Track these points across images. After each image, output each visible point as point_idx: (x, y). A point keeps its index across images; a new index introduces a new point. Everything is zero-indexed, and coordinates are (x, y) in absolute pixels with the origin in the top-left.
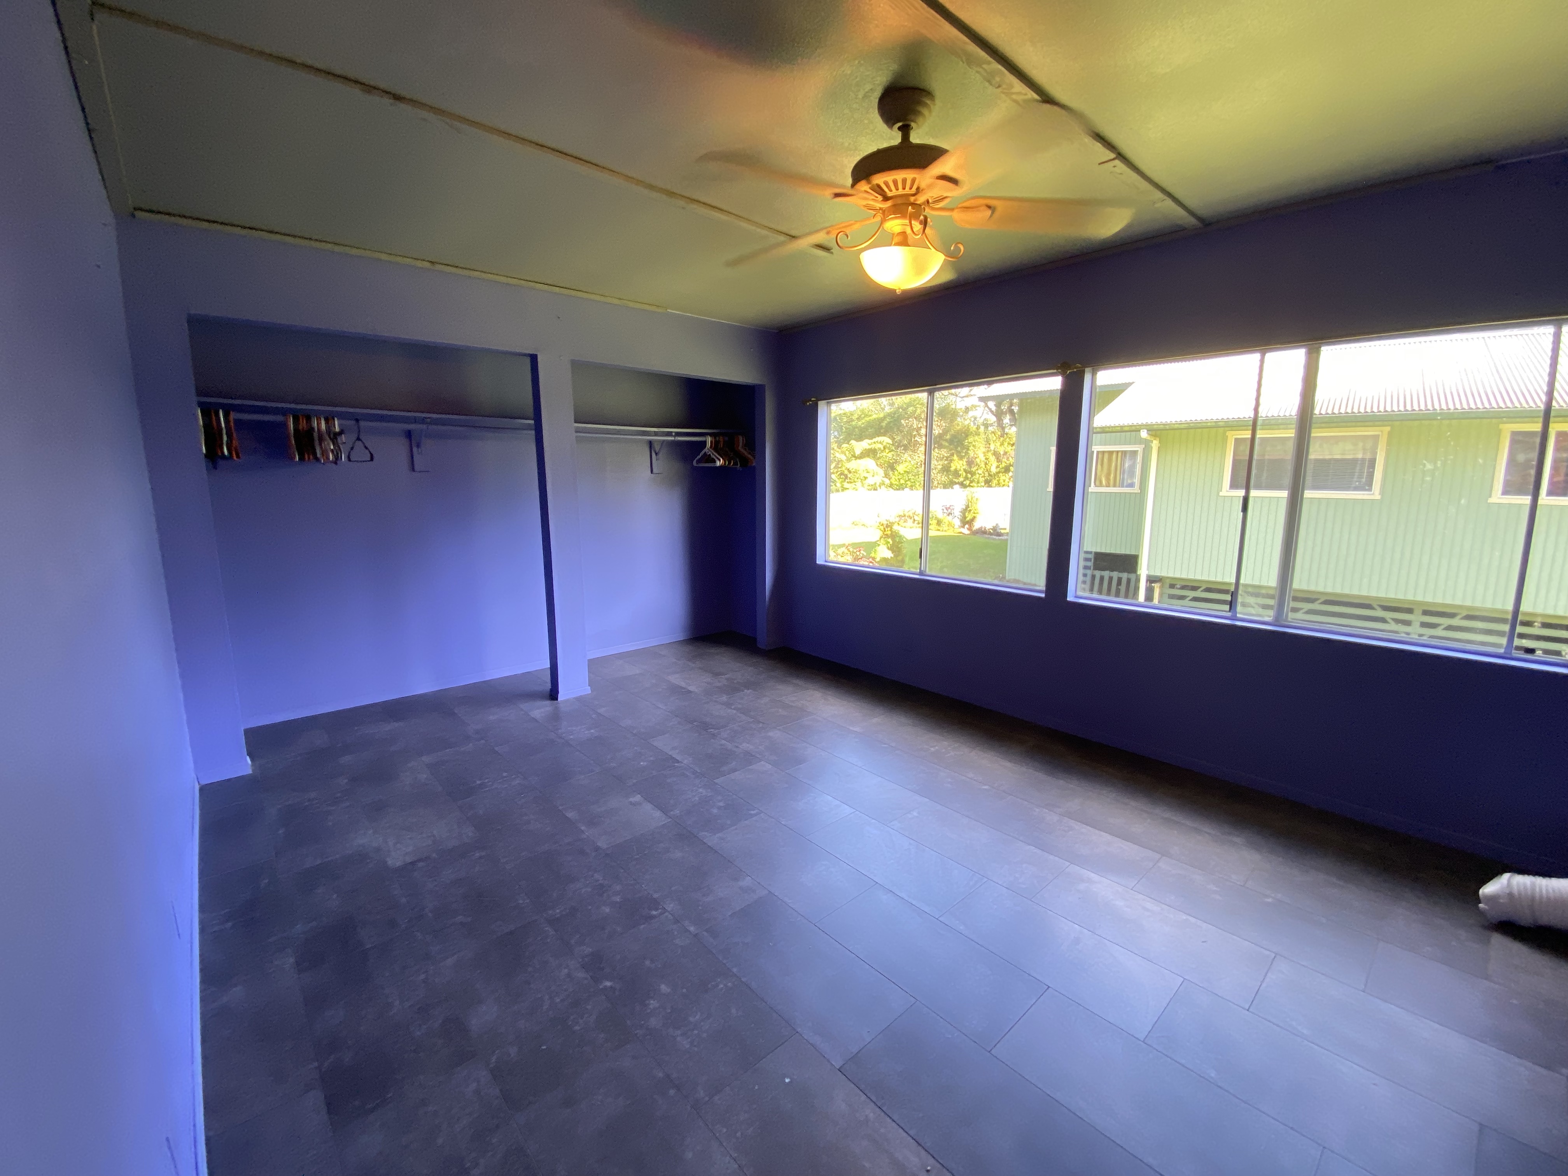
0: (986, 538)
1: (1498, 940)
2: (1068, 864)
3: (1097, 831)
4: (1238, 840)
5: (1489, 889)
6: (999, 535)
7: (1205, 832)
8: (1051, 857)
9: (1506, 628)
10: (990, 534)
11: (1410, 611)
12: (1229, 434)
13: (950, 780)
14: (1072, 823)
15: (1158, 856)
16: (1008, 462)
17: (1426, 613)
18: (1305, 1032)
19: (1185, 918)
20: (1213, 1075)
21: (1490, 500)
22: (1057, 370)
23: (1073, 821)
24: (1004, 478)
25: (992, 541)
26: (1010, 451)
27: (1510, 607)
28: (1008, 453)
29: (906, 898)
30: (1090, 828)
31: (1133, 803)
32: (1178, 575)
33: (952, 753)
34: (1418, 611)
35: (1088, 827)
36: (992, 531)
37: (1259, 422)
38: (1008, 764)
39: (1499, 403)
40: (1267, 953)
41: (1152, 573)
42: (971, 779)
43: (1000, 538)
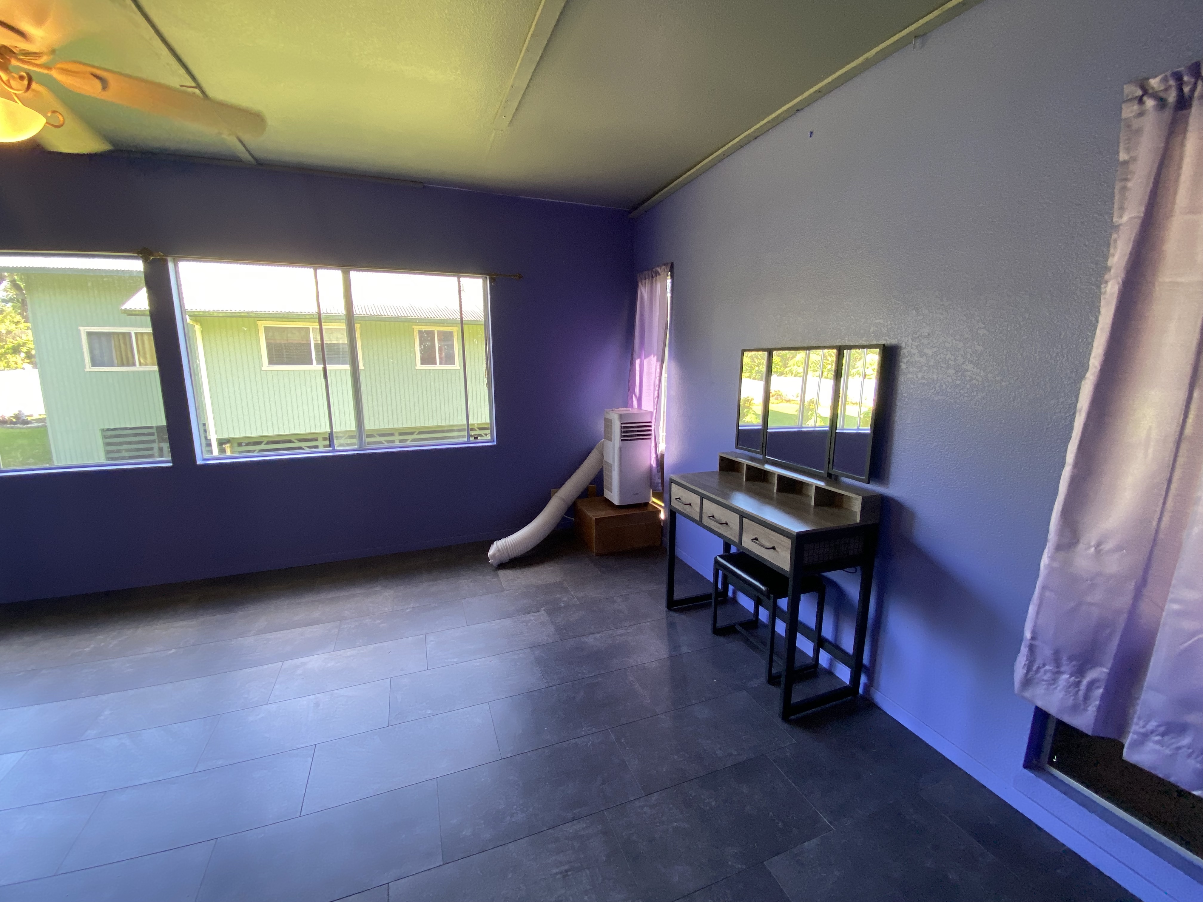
0: (8, 428)
1: (501, 573)
2: (281, 663)
3: (289, 631)
4: (378, 588)
5: (491, 553)
6: (27, 422)
7: (358, 594)
8: (265, 667)
9: (466, 433)
10: (12, 423)
11: (392, 435)
12: (259, 323)
13: (128, 665)
14: (268, 636)
15: (338, 623)
16: (16, 342)
17: (401, 434)
18: (455, 660)
19: (372, 647)
20: (429, 712)
21: (417, 368)
22: (138, 254)
23: (267, 634)
24: (14, 359)
25: (18, 430)
26: (14, 329)
27: (465, 422)
28: (13, 333)
29: (148, 781)
30: (285, 632)
31: (304, 600)
32: (243, 435)
33: (115, 642)
34: (396, 434)
35: (282, 632)
36: (14, 420)
37: (323, 317)
38: (184, 623)
39: (410, 314)
40: (421, 636)
41: (221, 437)
42: (152, 652)
43: (29, 425)
